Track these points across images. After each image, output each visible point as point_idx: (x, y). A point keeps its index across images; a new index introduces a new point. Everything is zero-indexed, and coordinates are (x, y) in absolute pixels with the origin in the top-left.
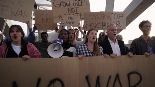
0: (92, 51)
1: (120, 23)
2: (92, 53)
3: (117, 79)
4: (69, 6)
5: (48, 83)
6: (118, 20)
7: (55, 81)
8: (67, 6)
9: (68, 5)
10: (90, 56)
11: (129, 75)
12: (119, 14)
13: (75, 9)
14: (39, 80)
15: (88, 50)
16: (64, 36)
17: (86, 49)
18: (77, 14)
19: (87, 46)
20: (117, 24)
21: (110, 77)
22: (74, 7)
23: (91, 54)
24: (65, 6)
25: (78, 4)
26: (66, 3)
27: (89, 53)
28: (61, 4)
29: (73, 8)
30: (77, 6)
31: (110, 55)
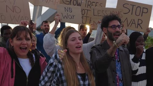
1: (141, 23)
4: (80, 6)
6: (140, 17)
8: (78, 5)
12: (143, 8)
13: (86, 11)
18: (87, 17)
20: (138, 24)
22: (86, 8)
24: (75, 4)
25: (91, 5)
26: (77, 1)
28: (71, 1)
29: (84, 9)
30: (89, 8)
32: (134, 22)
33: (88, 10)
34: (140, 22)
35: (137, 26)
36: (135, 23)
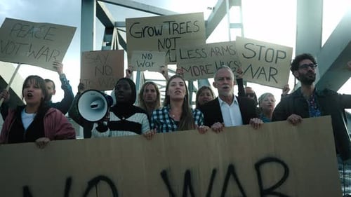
0: (177, 119)
1: (275, 74)
2: (177, 123)
3: (231, 176)
4: (161, 34)
5: (86, 186)
6: (273, 65)
7: (98, 181)
8: (156, 34)
9: (159, 33)
10: (173, 130)
11: (258, 166)
12: (278, 51)
13: (173, 41)
14: (69, 182)
15: (170, 118)
16: (122, 92)
17: (167, 116)
19: (168, 110)
20: (270, 75)
21: (214, 172)
22: (172, 36)
23: (175, 126)
24: (151, 34)
25: (179, 29)
26: (154, 29)
27: (171, 123)
28: (144, 31)
29: (168, 39)
30: (176, 35)
31: (210, 127)
32: (263, 72)
33: (175, 38)
34: (273, 72)
35: (268, 77)
36: (265, 73)
